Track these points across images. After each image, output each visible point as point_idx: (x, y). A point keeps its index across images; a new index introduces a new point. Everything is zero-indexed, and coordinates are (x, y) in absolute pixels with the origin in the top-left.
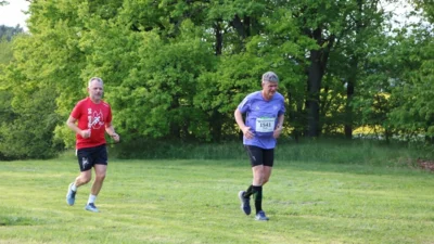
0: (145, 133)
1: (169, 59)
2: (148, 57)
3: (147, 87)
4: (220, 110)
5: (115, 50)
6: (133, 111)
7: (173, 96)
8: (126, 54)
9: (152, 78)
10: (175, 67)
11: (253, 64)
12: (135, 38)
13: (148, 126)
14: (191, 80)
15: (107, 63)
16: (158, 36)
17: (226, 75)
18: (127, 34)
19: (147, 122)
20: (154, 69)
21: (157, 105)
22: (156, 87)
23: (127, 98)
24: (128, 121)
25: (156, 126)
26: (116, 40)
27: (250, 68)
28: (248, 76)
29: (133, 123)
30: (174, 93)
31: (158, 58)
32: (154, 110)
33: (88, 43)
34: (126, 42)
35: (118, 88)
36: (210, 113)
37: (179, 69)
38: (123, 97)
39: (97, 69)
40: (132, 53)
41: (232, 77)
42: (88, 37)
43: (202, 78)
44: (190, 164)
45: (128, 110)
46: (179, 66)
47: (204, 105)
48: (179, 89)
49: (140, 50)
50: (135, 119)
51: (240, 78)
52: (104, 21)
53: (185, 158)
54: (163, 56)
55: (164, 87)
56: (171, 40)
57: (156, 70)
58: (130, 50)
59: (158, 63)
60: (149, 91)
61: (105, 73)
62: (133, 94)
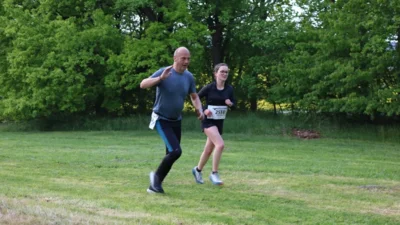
0: (63, 109)
1: (83, 44)
2: (63, 42)
3: (63, 68)
4: (126, 88)
5: (35, 37)
6: (51, 89)
7: (86, 76)
8: (45, 40)
9: (67, 60)
10: (88, 51)
11: (153, 48)
12: (53, 26)
13: (66, 103)
14: (102, 63)
15: (30, 47)
16: (73, 24)
17: (130, 57)
18: (47, 23)
19: (65, 99)
20: (69, 52)
21: (72, 85)
22: (70, 69)
23: (46, 77)
24: (47, 98)
25: (72, 102)
26: (38, 27)
27: (150, 51)
28: (149, 57)
29: (51, 100)
30: (86, 74)
31: (72, 43)
32: (69, 89)
33: (13, 30)
34: (46, 29)
35: (38, 69)
36: (119, 91)
37: (91, 53)
38: (42, 77)
39: (21, 53)
40: (50, 38)
41: (135, 59)
42: (13, 26)
43: (110, 60)
44: (100, 135)
45: (47, 88)
46: (92, 50)
47: (113, 84)
48: (91, 71)
49: (57, 36)
50: (53, 97)
51: (142, 59)
52: (27, 11)
53: (99, 129)
54: (76, 41)
55: (78, 68)
56: (85, 26)
57: (71, 54)
58: (49, 36)
59: (73, 47)
60: (65, 72)
61: (29, 56)
62: (52, 74)
